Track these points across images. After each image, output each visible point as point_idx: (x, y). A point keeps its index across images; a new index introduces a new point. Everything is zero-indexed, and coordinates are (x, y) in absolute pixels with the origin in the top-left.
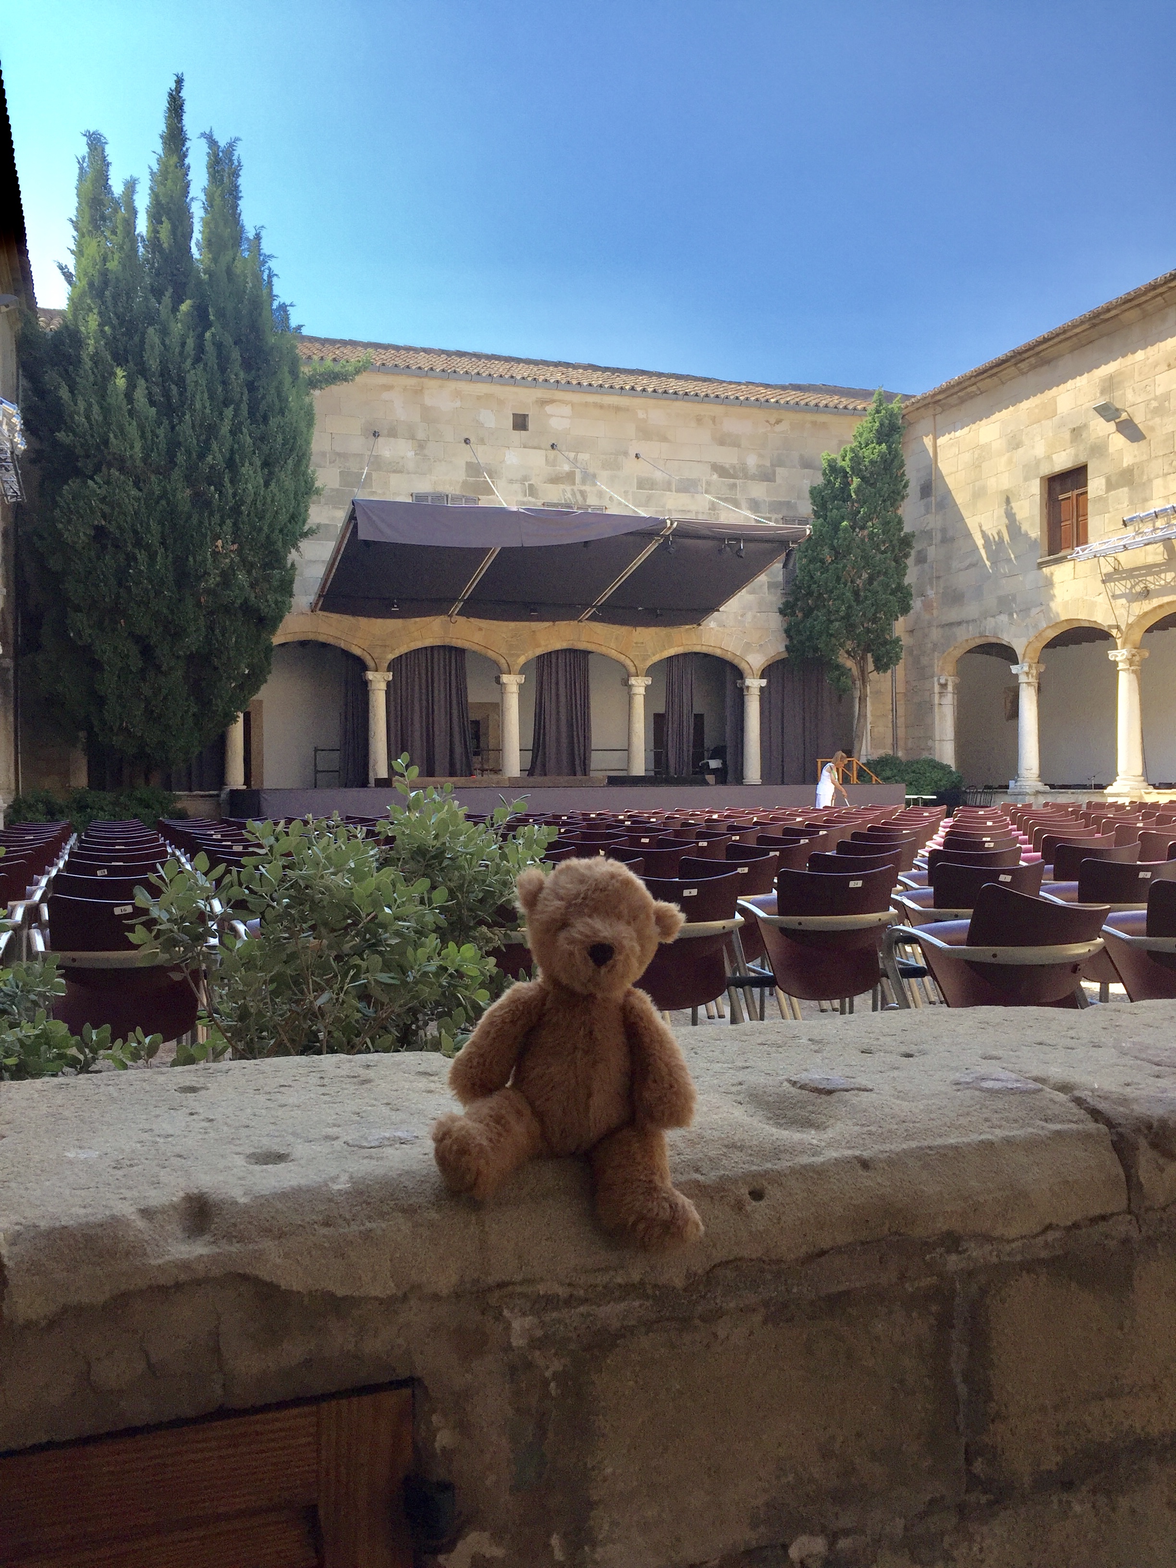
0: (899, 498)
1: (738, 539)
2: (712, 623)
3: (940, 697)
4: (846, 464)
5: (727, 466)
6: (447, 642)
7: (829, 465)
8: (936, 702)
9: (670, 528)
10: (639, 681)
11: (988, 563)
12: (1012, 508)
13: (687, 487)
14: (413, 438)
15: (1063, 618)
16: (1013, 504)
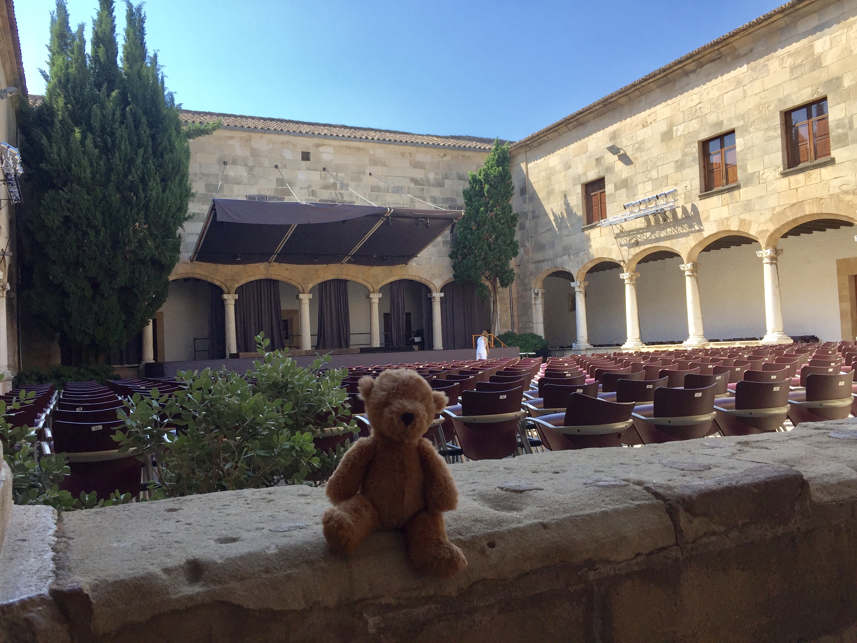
0: (509, 195)
1: (426, 218)
2: (413, 263)
3: (535, 300)
4: (481, 177)
5: (419, 179)
6: (269, 277)
7: (472, 178)
8: (533, 303)
9: (389, 212)
10: (375, 296)
11: (557, 229)
12: (567, 200)
13: (398, 190)
14: (246, 165)
15: (596, 257)
16: (568, 198)
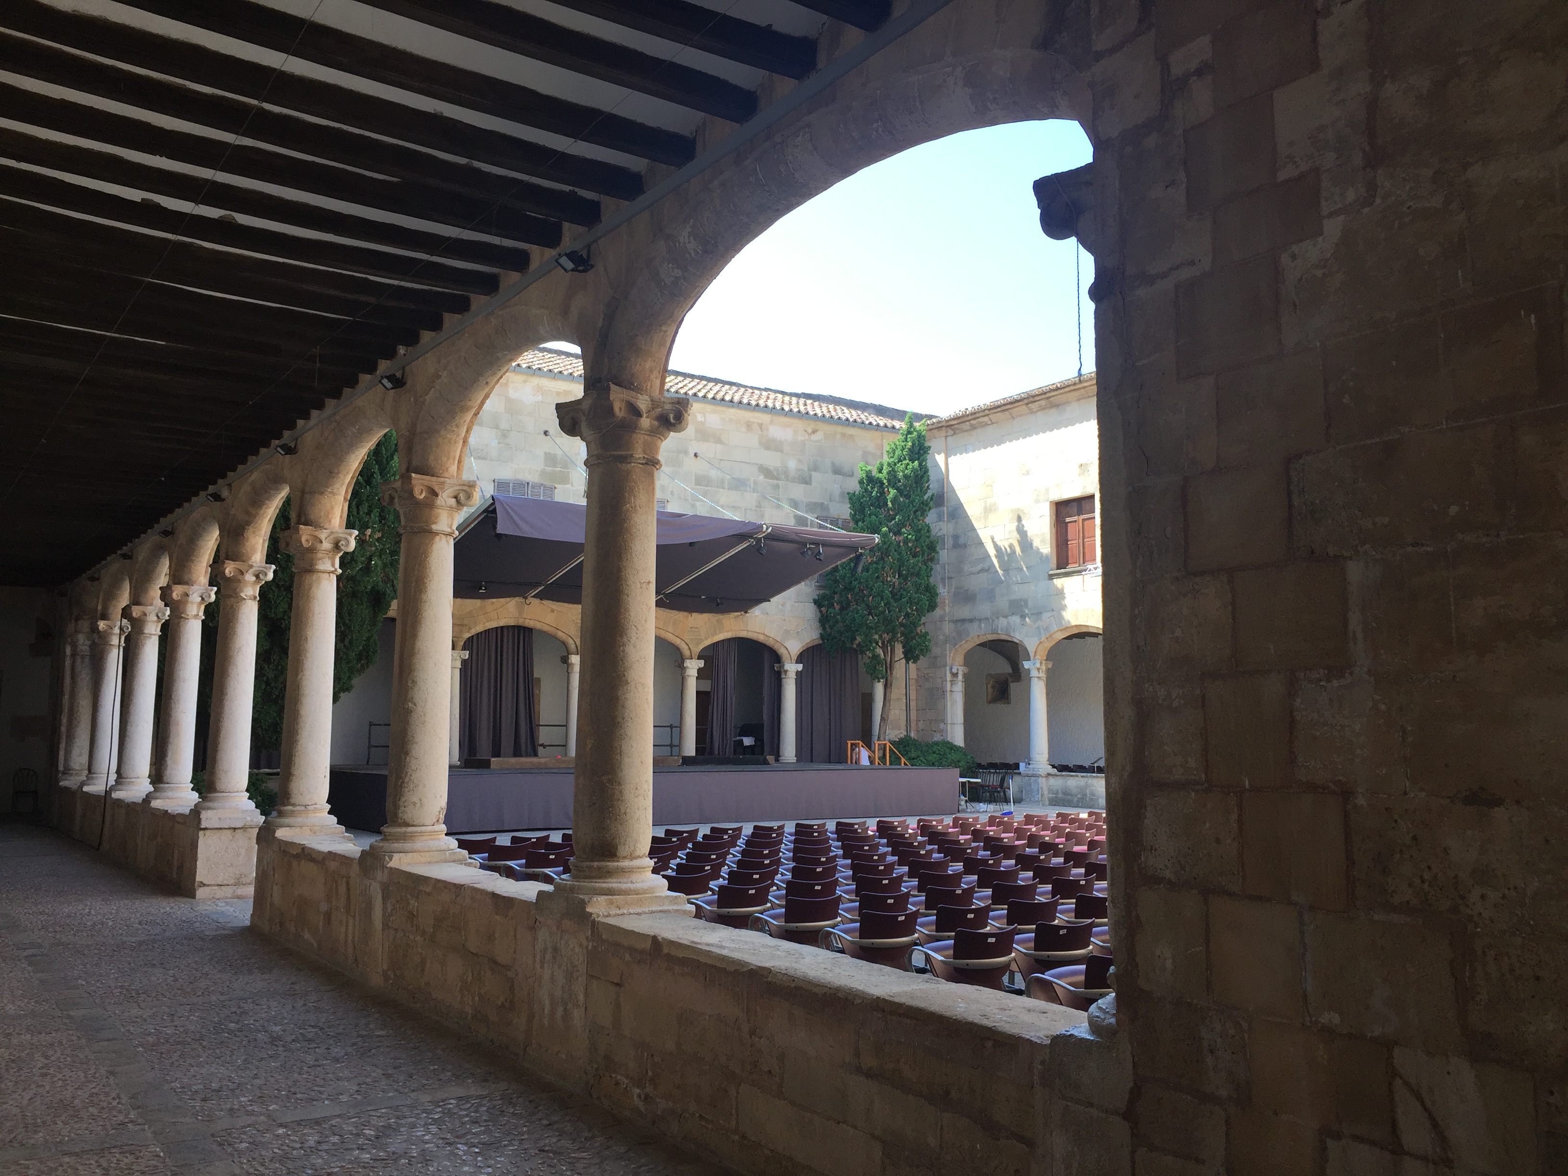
0: (927, 509)
1: (817, 544)
2: (757, 612)
3: (952, 685)
4: (883, 476)
5: (772, 468)
6: (521, 622)
7: (867, 476)
8: (948, 688)
9: (764, 532)
10: (693, 664)
11: (1000, 572)
12: (1023, 526)
13: (739, 484)
14: (497, 427)
15: (1074, 623)
16: (1023, 522)
